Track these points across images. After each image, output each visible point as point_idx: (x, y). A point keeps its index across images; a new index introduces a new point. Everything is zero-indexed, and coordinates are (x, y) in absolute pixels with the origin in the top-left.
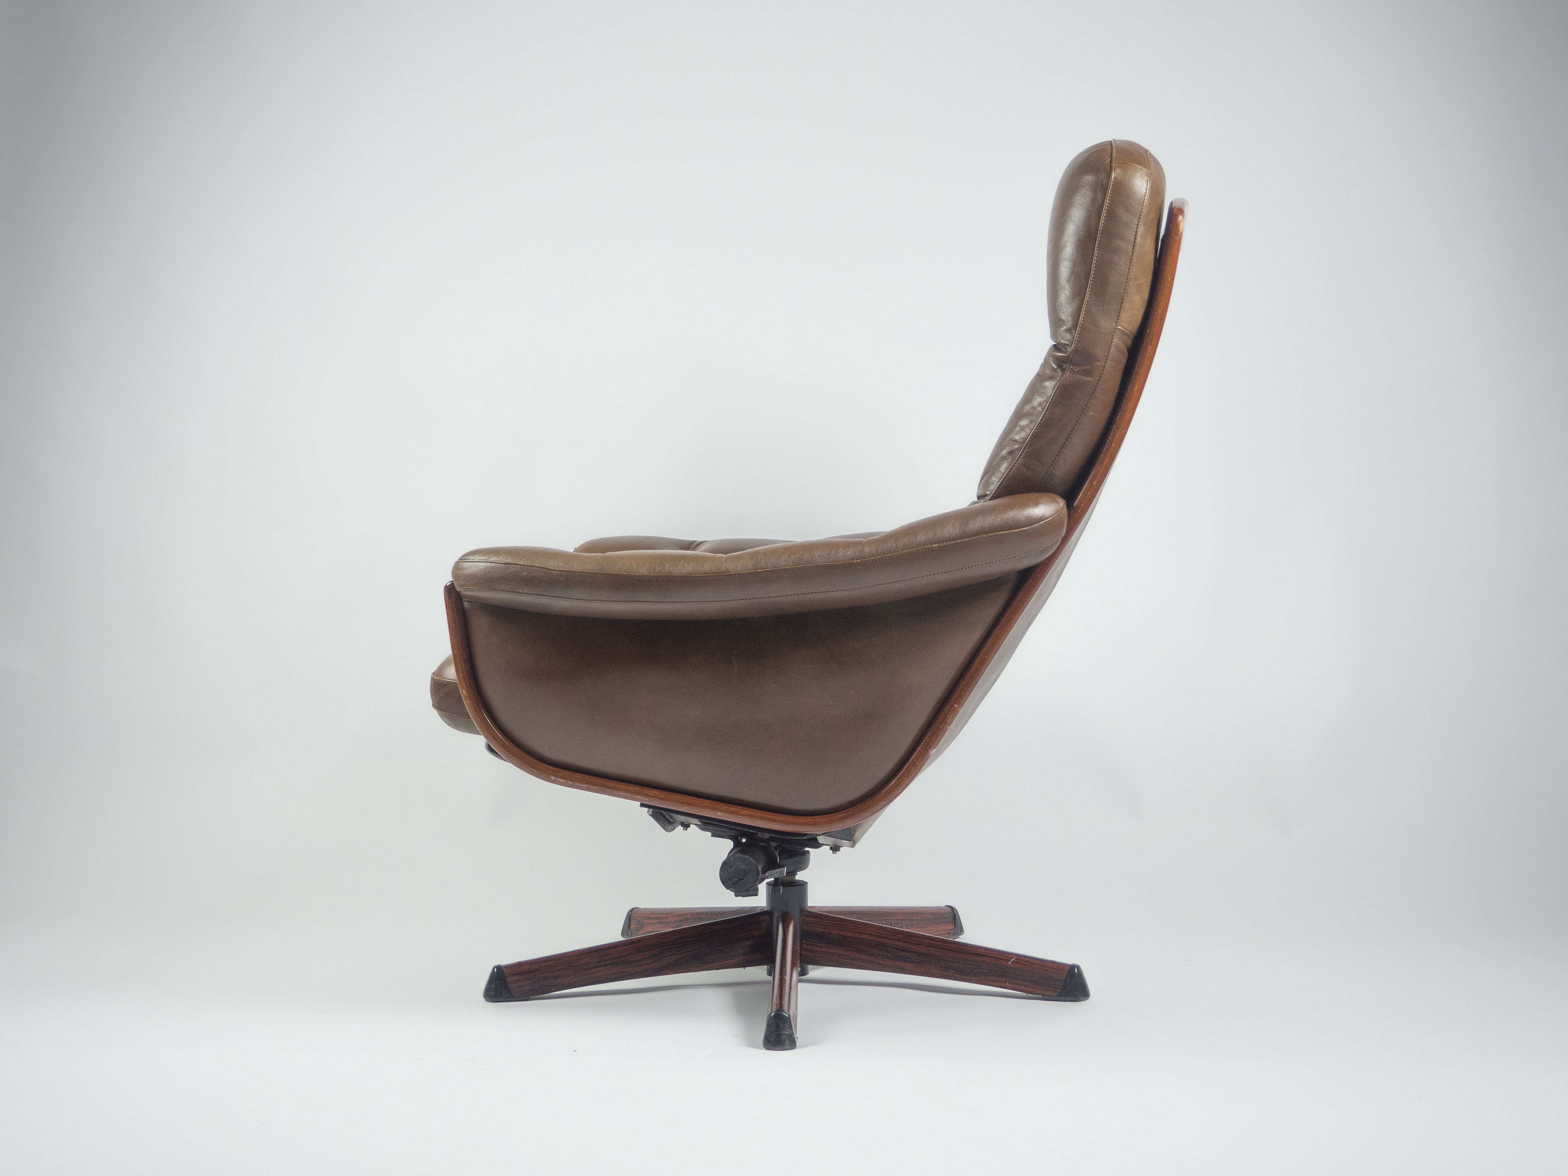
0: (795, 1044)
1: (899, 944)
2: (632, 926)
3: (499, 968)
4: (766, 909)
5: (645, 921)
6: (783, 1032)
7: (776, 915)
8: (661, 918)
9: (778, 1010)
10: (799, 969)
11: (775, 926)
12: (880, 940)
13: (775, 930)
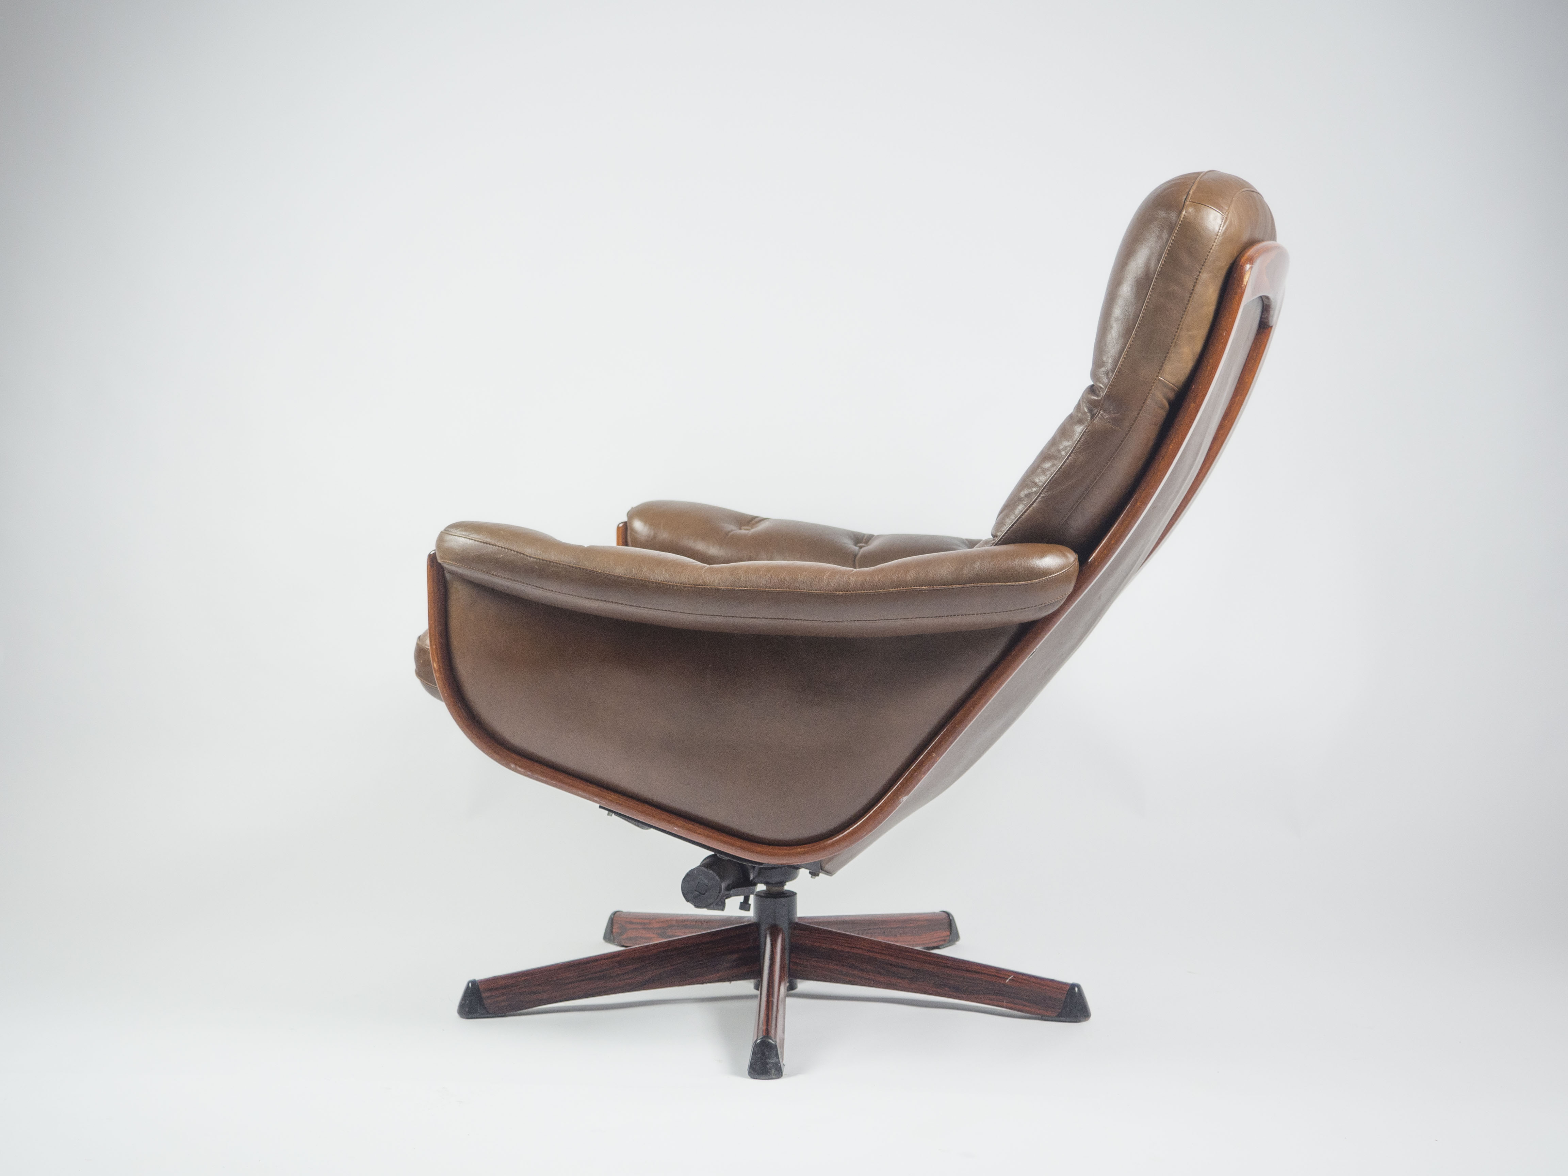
0: (782, 1073)
1: (892, 959)
2: (614, 930)
3: (474, 982)
4: (754, 920)
5: (628, 926)
6: (768, 1060)
7: (763, 927)
8: (644, 923)
9: (764, 1037)
10: (788, 984)
11: (762, 938)
12: (872, 954)
13: (763, 943)
